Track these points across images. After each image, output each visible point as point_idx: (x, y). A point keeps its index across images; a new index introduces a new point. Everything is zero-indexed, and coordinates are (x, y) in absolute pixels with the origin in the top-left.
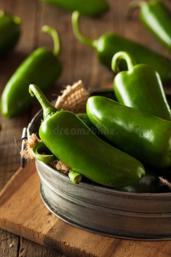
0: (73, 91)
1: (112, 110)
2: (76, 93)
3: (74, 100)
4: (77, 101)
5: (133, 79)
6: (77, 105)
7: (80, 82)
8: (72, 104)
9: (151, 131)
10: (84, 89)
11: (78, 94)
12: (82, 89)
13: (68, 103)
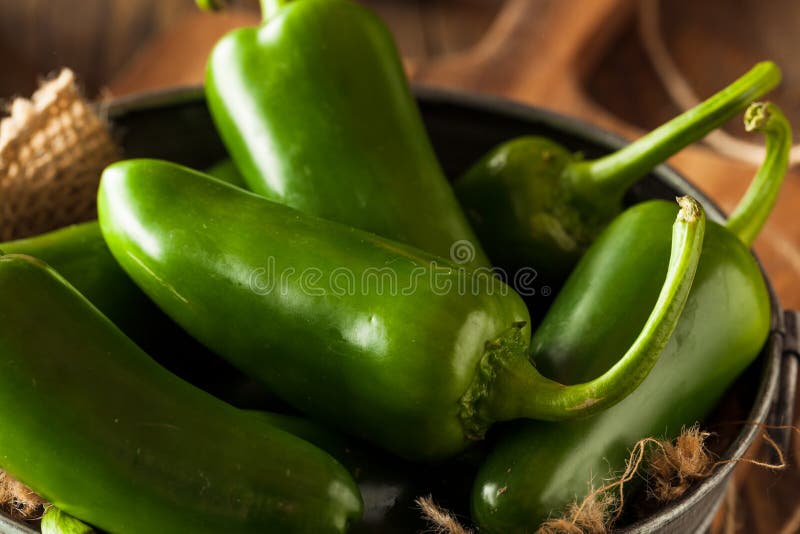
0: (39, 122)
1: (205, 227)
2: (54, 127)
3: (47, 158)
4: (58, 158)
5: (284, 66)
6: (60, 175)
7: (66, 77)
8: (40, 173)
9: (373, 319)
10: (83, 105)
11: (63, 132)
12: (78, 109)
13: (22, 170)
